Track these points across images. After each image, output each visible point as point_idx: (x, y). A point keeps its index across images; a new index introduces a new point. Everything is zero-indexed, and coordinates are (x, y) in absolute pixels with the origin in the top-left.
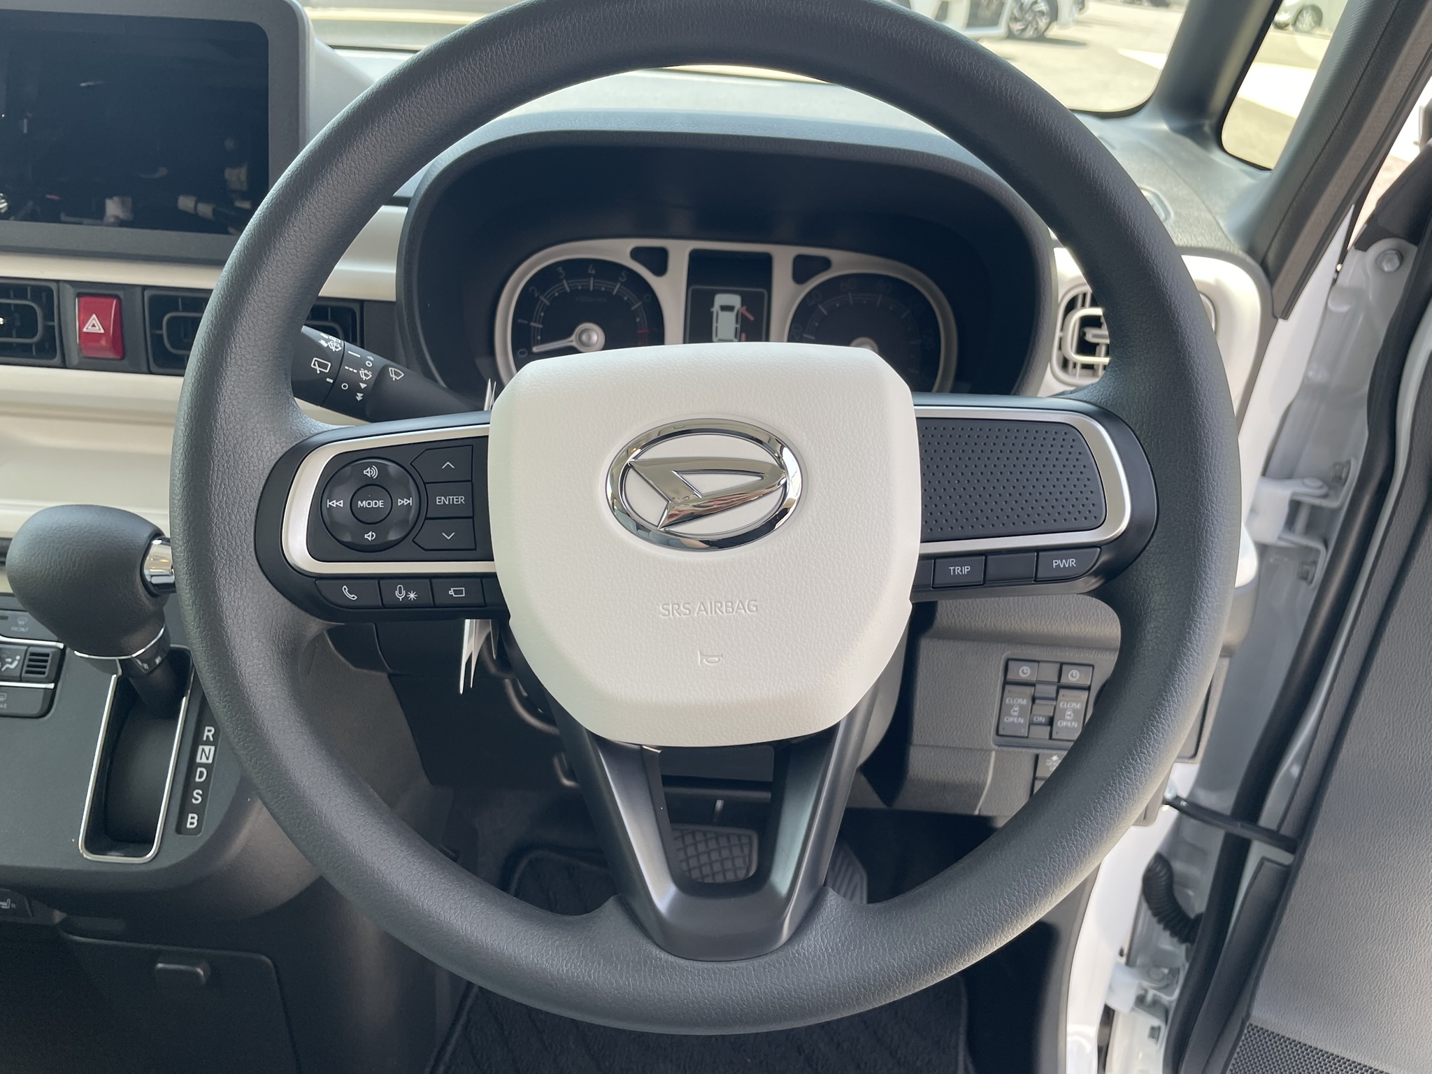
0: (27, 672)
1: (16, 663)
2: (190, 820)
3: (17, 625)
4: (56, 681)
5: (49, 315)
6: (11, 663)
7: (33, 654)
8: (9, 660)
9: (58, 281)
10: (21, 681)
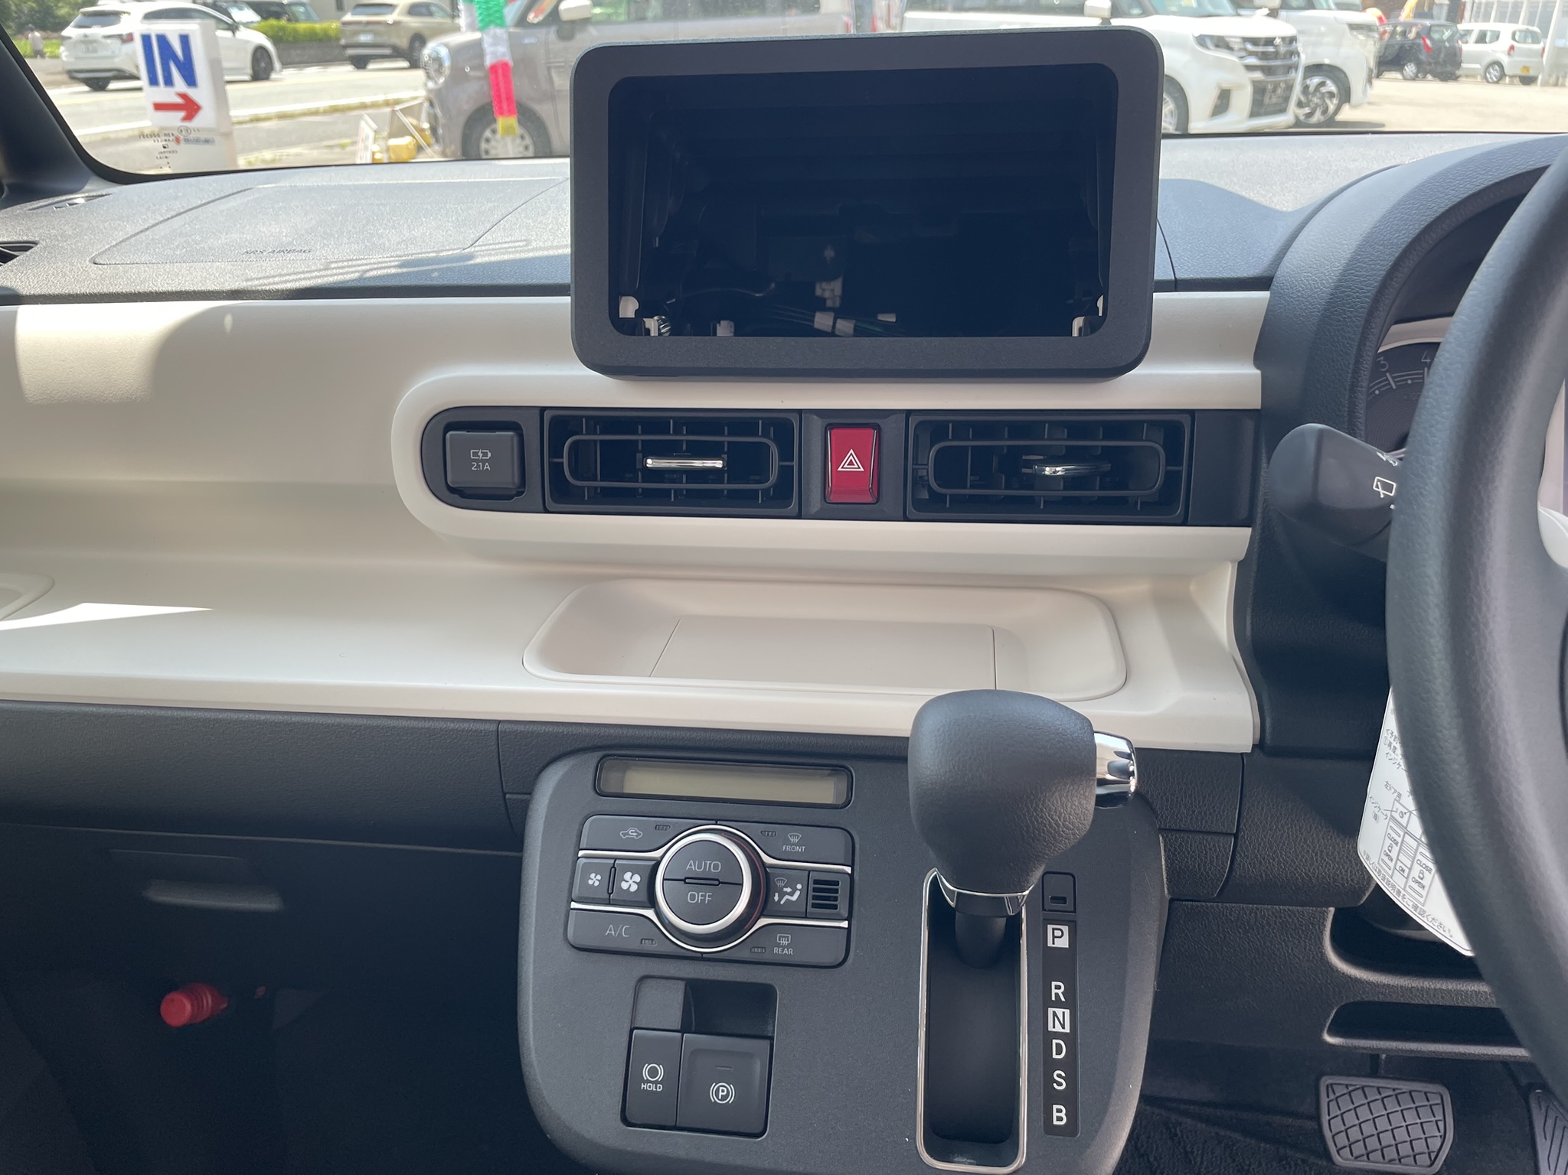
0: (814, 906)
1: (797, 893)
2: (1055, 1114)
3: (789, 843)
4: (849, 919)
5: (786, 454)
6: (791, 894)
7: (816, 882)
8: (789, 890)
9: (800, 412)
10: (806, 917)
